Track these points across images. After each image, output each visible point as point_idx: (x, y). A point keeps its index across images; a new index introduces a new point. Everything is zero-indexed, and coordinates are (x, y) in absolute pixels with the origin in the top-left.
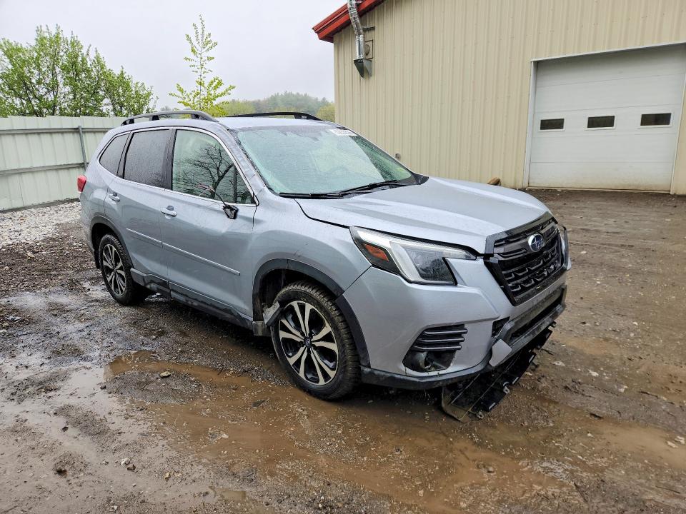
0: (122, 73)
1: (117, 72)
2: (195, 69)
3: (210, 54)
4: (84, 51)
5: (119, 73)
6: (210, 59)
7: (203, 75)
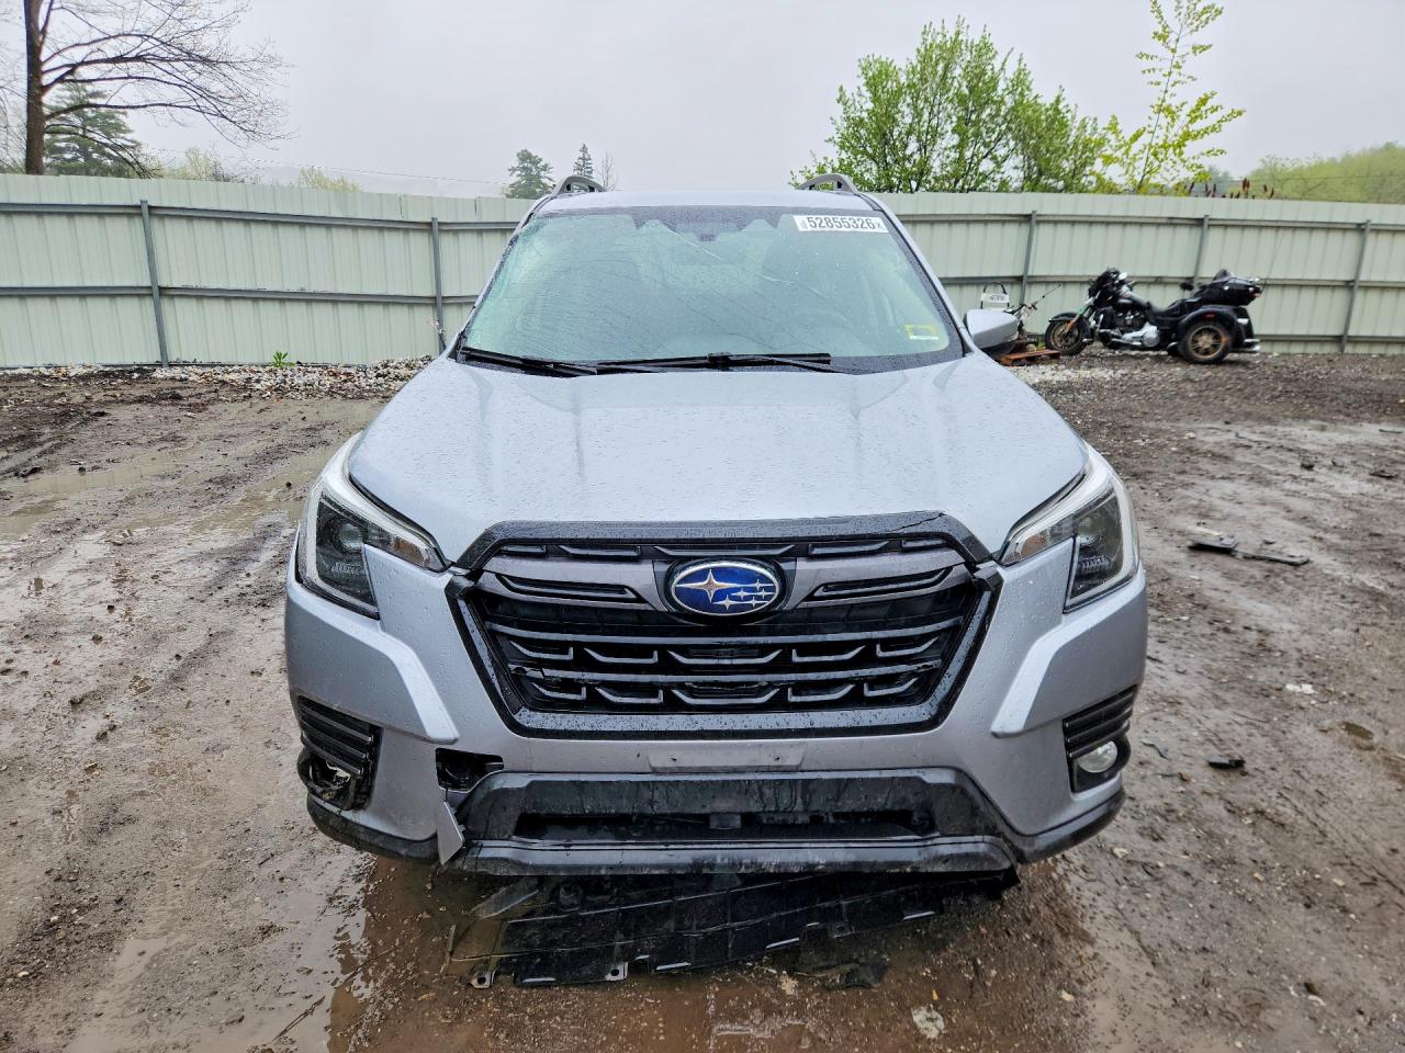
0: (1058, 101)
1: (1047, 100)
2: (1155, 77)
3: (1201, 37)
4: (997, 63)
5: (1053, 100)
6: (1199, 49)
7: (1171, 90)
